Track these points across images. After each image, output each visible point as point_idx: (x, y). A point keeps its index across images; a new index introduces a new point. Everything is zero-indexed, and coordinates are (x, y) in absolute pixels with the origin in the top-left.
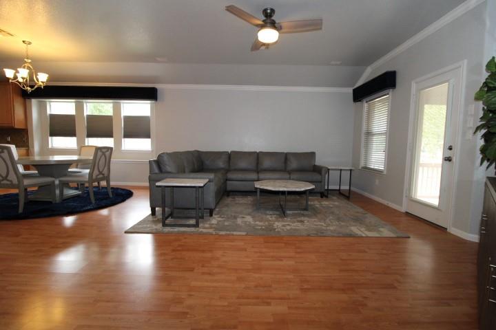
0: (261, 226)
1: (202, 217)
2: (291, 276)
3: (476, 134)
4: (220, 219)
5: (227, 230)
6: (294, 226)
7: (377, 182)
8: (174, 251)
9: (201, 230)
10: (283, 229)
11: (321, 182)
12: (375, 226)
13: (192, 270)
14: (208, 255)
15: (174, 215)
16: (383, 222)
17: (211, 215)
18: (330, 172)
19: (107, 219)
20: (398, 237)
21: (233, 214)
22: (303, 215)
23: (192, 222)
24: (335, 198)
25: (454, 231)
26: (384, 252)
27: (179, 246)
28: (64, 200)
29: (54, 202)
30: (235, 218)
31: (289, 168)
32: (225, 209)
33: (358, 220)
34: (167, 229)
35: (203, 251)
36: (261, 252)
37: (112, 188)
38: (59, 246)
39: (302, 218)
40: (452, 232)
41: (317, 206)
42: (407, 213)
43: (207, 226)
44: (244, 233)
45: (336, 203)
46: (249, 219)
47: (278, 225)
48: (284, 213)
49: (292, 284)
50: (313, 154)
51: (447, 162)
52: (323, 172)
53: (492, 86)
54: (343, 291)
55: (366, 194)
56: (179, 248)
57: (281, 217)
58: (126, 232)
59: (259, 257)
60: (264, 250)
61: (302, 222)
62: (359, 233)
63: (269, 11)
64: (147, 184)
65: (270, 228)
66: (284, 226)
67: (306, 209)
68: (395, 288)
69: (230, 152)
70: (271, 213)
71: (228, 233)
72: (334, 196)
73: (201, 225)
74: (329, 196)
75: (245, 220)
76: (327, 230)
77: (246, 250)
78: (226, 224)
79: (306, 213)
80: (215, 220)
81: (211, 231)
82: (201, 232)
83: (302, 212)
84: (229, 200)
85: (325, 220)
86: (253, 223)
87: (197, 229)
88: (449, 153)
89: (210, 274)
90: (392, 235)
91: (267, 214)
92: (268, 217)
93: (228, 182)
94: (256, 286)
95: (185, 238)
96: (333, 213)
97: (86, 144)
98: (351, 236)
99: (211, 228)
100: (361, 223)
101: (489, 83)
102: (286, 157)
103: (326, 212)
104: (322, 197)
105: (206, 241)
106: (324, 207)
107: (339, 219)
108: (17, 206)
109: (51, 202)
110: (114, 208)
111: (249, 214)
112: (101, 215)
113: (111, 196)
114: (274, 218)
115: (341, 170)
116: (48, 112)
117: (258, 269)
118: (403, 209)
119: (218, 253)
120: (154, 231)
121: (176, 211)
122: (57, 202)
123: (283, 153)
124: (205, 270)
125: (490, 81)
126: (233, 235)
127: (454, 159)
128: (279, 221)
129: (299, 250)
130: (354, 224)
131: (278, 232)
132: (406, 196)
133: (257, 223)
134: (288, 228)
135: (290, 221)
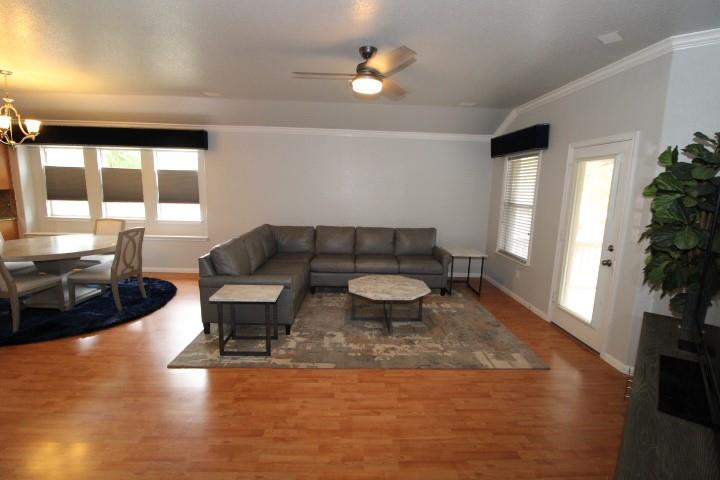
0: (356, 351)
1: (275, 337)
2: (389, 442)
3: (642, 243)
4: (300, 339)
5: (309, 361)
6: (401, 351)
7: (518, 274)
8: (237, 399)
9: (274, 360)
10: (384, 357)
11: (441, 274)
12: (508, 349)
13: (259, 434)
14: (282, 406)
15: (237, 334)
16: (520, 342)
17: (288, 333)
18: (455, 260)
19: (142, 340)
20: (534, 369)
21: (318, 329)
22: (414, 331)
23: (261, 346)
24: (460, 295)
25: (608, 358)
26: (514, 395)
27: (244, 390)
28: (76, 306)
29: (62, 310)
30: (321, 336)
31: (399, 251)
32: (307, 319)
33: (486, 339)
34: (227, 360)
35: (277, 400)
36: (353, 400)
37: (145, 279)
38: (78, 394)
39: (413, 337)
40: (606, 360)
41: (435, 311)
42: (552, 323)
43: (282, 352)
44: (332, 366)
45: (461, 306)
46: (340, 338)
47: (379, 348)
48: (389, 326)
49: (390, 454)
50: (432, 232)
51: (606, 267)
52: (445, 261)
53: (663, 188)
54: (453, 464)
55: (504, 289)
56: (244, 396)
57: (385, 335)
58: (170, 367)
59: (349, 408)
60: (358, 396)
61: (411, 342)
62: (485, 362)
63: (368, 50)
64: (196, 270)
65: (368, 357)
66: (387, 351)
67: (419, 319)
68: (518, 457)
69: (315, 226)
70: (371, 326)
71: (311, 365)
72: (459, 291)
73: (273, 351)
74: (453, 291)
75: (334, 340)
76: (443, 358)
77: (333, 397)
78: (309, 348)
79: (418, 325)
80: (293, 341)
81: (287, 362)
82: (274, 363)
83: (413, 324)
84: (313, 302)
85: (442, 339)
86: (344, 345)
87: (269, 358)
88: (609, 256)
89: (283, 440)
90: (527, 365)
91: (364, 329)
92: (367, 333)
93: (313, 274)
94: (343, 460)
95: (252, 376)
96: (454, 325)
97: (104, 217)
98: (475, 367)
99: (287, 356)
100: (489, 345)
101: (661, 184)
102: (395, 235)
103: (446, 323)
104: (443, 294)
105: (281, 381)
106: (443, 314)
107: (461, 337)
108: (9, 319)
109: (58, 310)
110: (150, 318)
111: (340, 330)
112: (131, 333)
113: (145, 296)
114: (374, 337)
115: (470, 258)
116: (44, 164)
117: (347, 430)
118: (548, 318)
119: (297, 403)
120: (208, 364)
121: (238, 327)
122: (67, 309)
123: (391, 229)
124: (278, 433)
125: (660, 181)
126: (317, 369)
127: (614, 264)
128: (381, 342)
129: (404, 396)
130: (480, 345)
131: (379, 361)
132: (553, 302)
133: (351, 345)
134: (392, 354)
135: (395, 342)
